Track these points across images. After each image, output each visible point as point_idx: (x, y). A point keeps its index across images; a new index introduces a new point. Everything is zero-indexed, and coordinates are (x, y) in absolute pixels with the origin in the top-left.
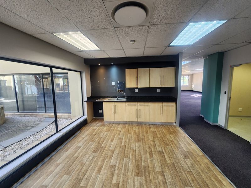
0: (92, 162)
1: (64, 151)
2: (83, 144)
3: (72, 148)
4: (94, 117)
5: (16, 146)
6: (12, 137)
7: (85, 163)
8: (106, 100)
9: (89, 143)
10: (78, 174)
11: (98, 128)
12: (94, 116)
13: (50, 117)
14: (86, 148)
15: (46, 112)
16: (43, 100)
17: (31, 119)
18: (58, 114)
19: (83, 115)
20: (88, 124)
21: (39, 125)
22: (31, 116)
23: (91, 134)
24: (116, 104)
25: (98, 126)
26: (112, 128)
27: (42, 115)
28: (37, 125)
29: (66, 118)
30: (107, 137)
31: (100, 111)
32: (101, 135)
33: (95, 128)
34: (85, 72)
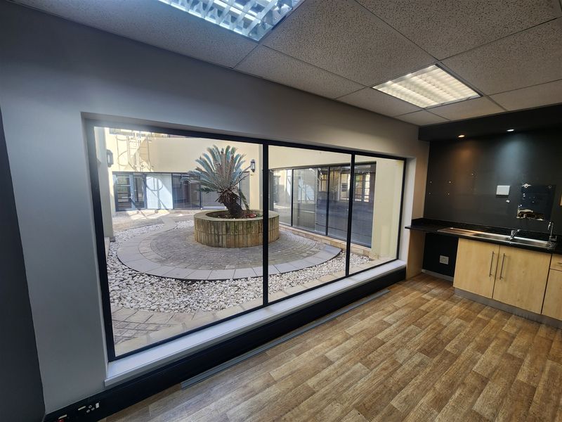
0: (418, 371)
1: (357, 317)
2: (395, 320)
3: (371, 319)
4: (423, 271)
5: (292, 276)
6: (287, 262)
7: (401, 365)
8: (470, 233)
9: (410, 325)
10: (387, 378)
11: (435, 299)
12: (423, 268)
13: (334, 246)
14: (403, 334)
15: (327, 234)
16: (325, 212)
17: (307, 241)
18: (352, 245)
19: (398, 258)
20: (407, 281)
21: (317, 255)
22: (307, 236)
23: (415, 307)
24: (504, 251)
25: (435, 296)
26: (479, 316)
27: (321, 238)
28: (315, 253)
29: (359, 255)
30: (462, 335)
31: (444, 260)
32: (445, 320)
33: (425, 296)
34: (416, 159)
